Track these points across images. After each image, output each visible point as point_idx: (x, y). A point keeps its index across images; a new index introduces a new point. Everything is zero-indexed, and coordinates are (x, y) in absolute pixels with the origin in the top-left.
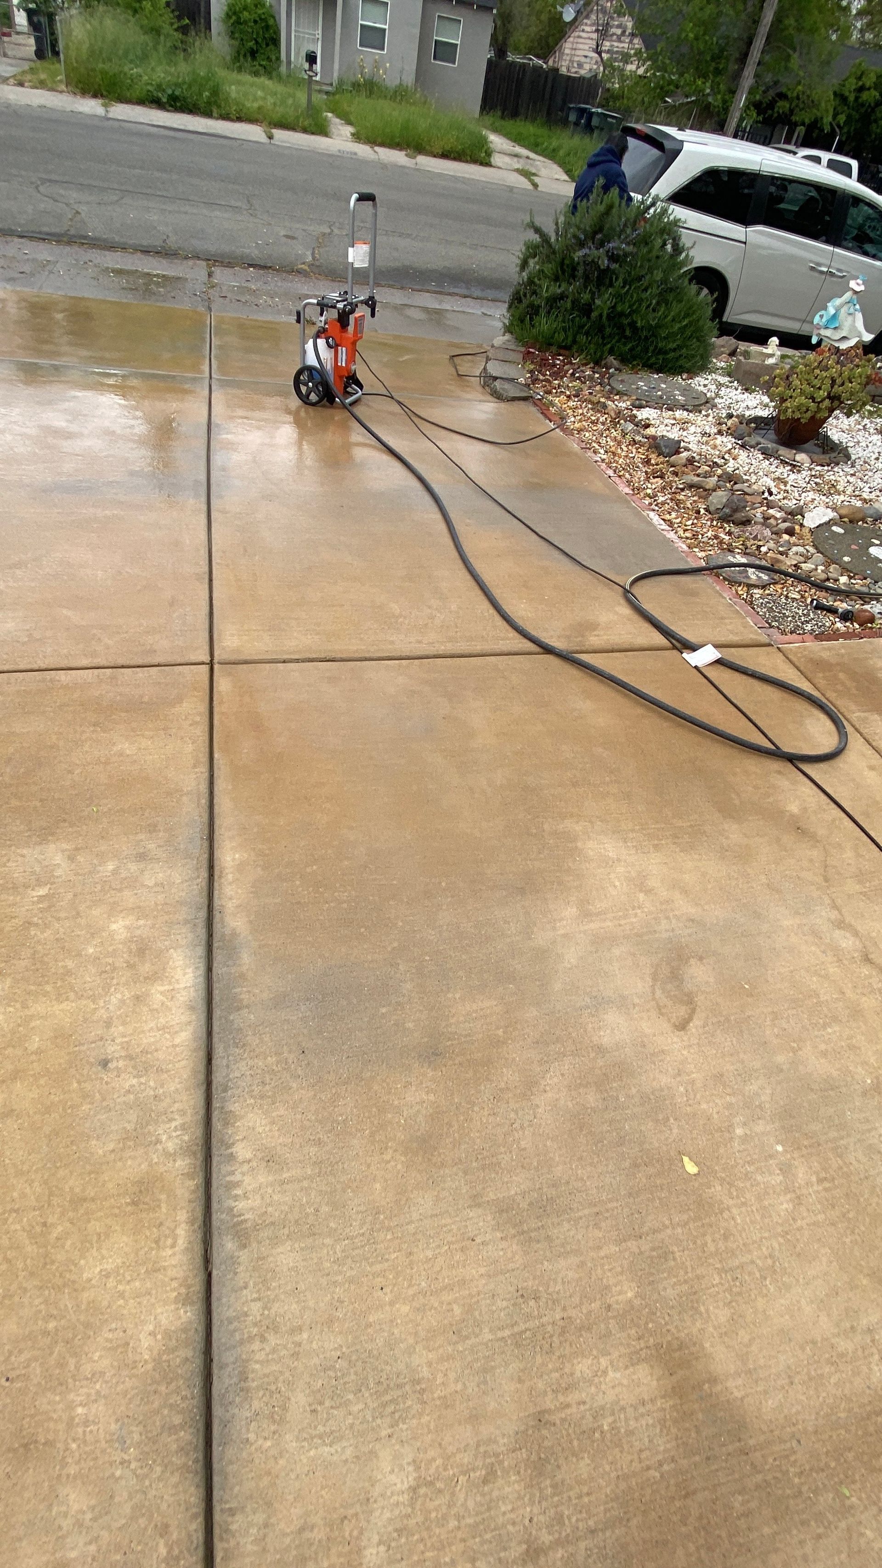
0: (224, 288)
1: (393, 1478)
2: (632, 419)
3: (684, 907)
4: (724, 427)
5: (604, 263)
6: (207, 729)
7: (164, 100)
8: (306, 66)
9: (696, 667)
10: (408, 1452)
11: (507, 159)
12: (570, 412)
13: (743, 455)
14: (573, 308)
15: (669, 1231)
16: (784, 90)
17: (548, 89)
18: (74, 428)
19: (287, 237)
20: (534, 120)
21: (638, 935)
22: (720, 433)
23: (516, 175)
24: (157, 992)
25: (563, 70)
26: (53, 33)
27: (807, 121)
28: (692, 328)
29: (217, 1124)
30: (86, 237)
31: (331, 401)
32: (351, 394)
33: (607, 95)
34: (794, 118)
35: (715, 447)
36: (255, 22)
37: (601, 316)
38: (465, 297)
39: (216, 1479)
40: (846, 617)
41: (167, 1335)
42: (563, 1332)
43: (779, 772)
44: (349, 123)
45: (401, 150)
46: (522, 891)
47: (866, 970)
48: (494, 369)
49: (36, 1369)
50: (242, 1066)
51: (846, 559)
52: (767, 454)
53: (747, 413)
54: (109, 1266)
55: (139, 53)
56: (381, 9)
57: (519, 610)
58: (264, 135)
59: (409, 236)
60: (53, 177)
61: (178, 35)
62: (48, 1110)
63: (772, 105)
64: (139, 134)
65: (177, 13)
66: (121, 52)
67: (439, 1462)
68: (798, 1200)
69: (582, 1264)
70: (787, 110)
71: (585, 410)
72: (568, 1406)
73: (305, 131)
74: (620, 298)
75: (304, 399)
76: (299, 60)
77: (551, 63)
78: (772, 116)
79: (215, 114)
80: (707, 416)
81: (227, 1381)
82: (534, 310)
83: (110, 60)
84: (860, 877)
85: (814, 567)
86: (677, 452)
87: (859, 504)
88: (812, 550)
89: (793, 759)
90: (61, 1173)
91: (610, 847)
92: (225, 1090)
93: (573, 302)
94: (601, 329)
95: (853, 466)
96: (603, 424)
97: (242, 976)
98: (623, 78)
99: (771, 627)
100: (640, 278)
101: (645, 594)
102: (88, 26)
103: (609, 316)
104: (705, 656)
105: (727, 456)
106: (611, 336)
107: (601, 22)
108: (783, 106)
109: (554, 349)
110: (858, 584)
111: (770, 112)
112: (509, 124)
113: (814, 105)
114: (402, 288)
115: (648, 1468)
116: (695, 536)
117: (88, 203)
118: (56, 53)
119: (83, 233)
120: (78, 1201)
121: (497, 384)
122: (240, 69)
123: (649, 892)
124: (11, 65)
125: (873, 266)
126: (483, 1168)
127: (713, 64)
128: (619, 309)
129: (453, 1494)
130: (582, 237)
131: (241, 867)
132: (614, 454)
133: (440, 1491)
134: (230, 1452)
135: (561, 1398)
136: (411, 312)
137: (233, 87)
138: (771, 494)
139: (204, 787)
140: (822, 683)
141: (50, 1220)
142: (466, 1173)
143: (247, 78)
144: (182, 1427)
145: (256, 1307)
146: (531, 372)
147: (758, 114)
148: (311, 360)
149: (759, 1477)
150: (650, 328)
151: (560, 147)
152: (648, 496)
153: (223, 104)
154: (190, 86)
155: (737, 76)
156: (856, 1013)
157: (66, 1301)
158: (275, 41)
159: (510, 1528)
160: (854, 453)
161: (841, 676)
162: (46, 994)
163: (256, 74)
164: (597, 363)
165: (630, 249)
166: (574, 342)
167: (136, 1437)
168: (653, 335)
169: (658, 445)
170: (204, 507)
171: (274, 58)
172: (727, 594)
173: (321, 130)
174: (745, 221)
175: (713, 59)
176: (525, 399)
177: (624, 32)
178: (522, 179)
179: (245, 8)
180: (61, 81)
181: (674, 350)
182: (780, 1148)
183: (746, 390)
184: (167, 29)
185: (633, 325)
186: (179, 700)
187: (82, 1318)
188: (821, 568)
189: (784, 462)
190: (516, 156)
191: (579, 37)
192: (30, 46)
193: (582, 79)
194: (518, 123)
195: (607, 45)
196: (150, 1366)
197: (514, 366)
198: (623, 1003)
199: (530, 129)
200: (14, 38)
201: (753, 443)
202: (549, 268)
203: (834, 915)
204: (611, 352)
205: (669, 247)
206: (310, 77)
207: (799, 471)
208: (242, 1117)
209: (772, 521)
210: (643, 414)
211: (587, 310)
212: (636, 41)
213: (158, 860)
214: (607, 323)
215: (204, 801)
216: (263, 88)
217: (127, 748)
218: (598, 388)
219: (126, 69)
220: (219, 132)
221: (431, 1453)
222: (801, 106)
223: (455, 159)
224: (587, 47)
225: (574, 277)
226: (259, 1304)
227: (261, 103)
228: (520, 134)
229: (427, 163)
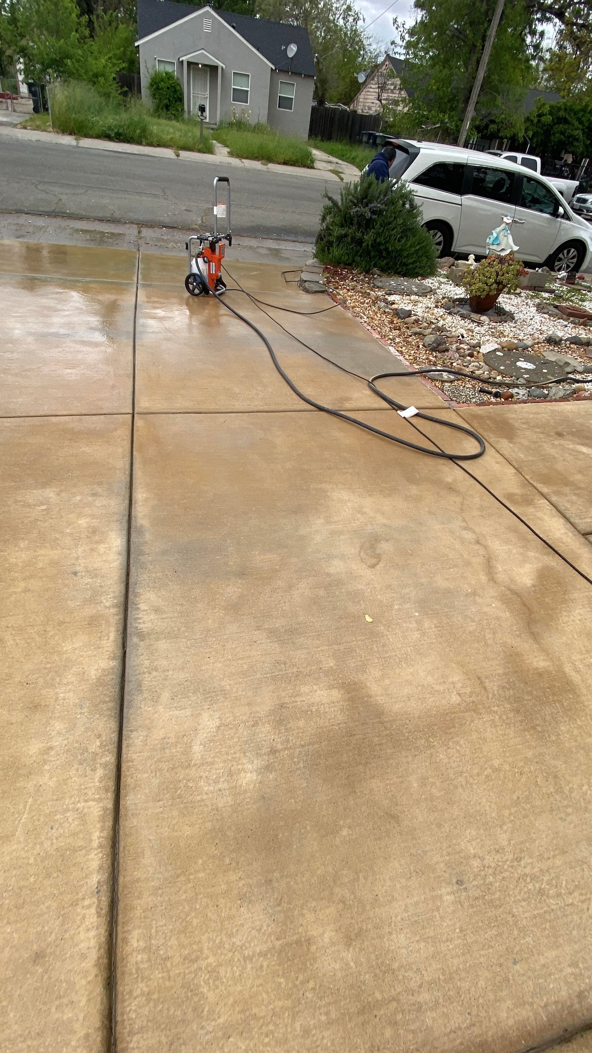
0: (148, 239)
1: (209, 723)
2: (385, 301)
3: (381, 520)
4: (440, 304)
5: (368, 215)
6: (130, 442)
7: (113, 135)
8: (200, 114)
9: (404, 418)
10: (217, 715)
11: (324, 164)
12: (349, 298)
13: (449, 318)
14: (352, 242)
15: (355, 643)
16: (493, 118)
17: (350, 123)
18: (59, 307)
19: (187, 210)
20: (341, 141)
21: (355, 531)
22: (437, 307)
23: (329, 173)
24: (102, 548)
25: (359, 112)
26: (44, 97)
27: (508, 135)
28: (423, 251)
29: (131, 597)
30: (66, 213)
31: (207, 293)
32: (219, 290)
33: (385, 125)
34: (500, 135)
35: (433, 314)
36: (168, 88)
37: (368, 245)
38: (294, 241)
39: (125, 721)
40: (497, 395)
41: (104, 670)
42: (297, 676)
43: (444, 464)
44: (227, 146)
45: (258, 160)
46: (295, 512)
47: (476, 547)
48: (305, 276)
49: (41, 681)
50: (145, 576)
51: (502, 368)
52: (463, 317)
53: (456, 297)
54: (76, 645)
55: (97, 108)
56: (245, 79)
57: (308, 392)
58: (174, 154)
59: (261, 208)
60: (46, 180)
61: (121, 97)
62: (47, 590)
63: (487, 127)
64: (99, 155)
65: (120, 84)
66: (86, 108)
67: (232, 718)
68: (424, 634)
69: (309, 653)
70: (496, 130)
71: (358, 297)
72: (296, 702)
73: (199, 151)
74: (378, 234)
75: (192, 292)
76: (195, 110)
77: (351, 107)
78: (487, 133)
79: (144, 143)
80: (430, 298)
81: (132, 687)
82: (330, 244)
83: (79, 112)
84: (481, 509)
85: (484, 372)
86: (409, 316)
87: (516, 342)
88: (482, 364)
89: (452, 458)
90: (53, 613)
91: (345, 495)
92: (136, 584)
93: (352, 238)
94: (369, 253)
95: (515, 323)
96: (367, 303)
97: (146, 542)
98: (395, 115)
99: (452, 400)
100: (390, 223)
101: (381, 385)
102: (66, 92)
103: (372, 246)
104: (410, 412)
105: (439, 319)
106: (375, 257)
107: (380, 82)
108: (493, 127)
109: (342, 265)
110: (507, 380)
111: (485, 131)
112: (326, 144)
113: (512, 126)
114: (255, 237)
115: (333, 725)
116: (415, 359)
117: (66, 194)
118: (47, 110)
119: (63, 210)
120: (61, 623)
121: (307, 285)
122: (159, 117)
123: (363, 513)
124: (20, 117)
125: (541, 216)
126: (263, 616)
127: (449, 105)
128: (378, 240)
129: (237, 730)
130: (356, 201)
131: (146, 500)
132: (372, 319)
133: (231, 728)
134: (131, 711)
135: (293, 699)
136: (260, 250)
137: (155, 127)
138: (463, 337)
139: (128, 466)
140: (475, 424)
141: (48, 629)
142: (254, 618)
143: (163, 121)
144: (109, 702)
145: (147, 662)
146: (327, 278)
147: (478, 133)
148: (195, 270)
149: (388, 732)
150: (397, 251)
151: (357, 156)
152: (390, 339)
153: (149, 137)
154: (128, 127)
155: (464, 110)
156: (468, 564)
157: (56, 657)
158: (180, 100)
159: (263, 742)
160: (517, 316)
161: (488, 422)
162: (45, 547)
163: (169, 119)
164: (367, 272)
165: (383, 207)
166: (353, 261)
167: (87, 705)
168: (399, 255)
169: (398, 313)
170: (132, 344)
171: (180, 109)
172: (429, 385)
173: (209, 150)
174: (461, 192)
175: (449, 101)
176: (322, 292)
177: (395, 87)
178: (334, 175)
179: (162, 80)
180: (49, 125)
181: (413, 263)
182: (417, 614)
183: (457, 285)
184: (114, 93)
185: (386, 249)
186: (116, 429)
187: (63, 663)
188: (486, 373)
189: (473, 321)
190: (330, 162)
191: (368, 91)
192: (30, 105)
193: (371, 116)
194: (332, 143)
195: (385, 96)
196: (95, 681)
197: (317, 275)
198: (343, 557)
199: (338, 146)
200: (20, 100)
201: (456, 311)
202: (338, 219)
203: (463, 524)
204: (375, 266)
205: (407, 206)
206: (202, 120)
207: (482, 326)
208: (142, 595)
209: (462, 351)
210: (391, 298)
211: (360, 242)
212: (403, 92)
213: (103, 496)
214: (372, 249)
215: (128, 472)
216: (173, 127)
217: (87, 449)
218: (366, 285)
219: (89, 117)
220: (146, 153)
221: (228, 715)
222: (505, 126)
223: (291, 165)
224: (373, 97)
225: (352, 224)
226: (148, 661)
227: (172, 136)
228: (333, 149)
229: (274, 168)
